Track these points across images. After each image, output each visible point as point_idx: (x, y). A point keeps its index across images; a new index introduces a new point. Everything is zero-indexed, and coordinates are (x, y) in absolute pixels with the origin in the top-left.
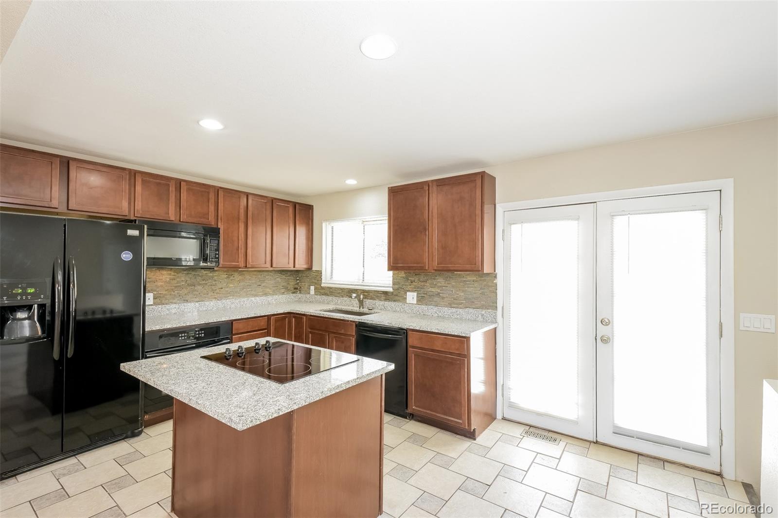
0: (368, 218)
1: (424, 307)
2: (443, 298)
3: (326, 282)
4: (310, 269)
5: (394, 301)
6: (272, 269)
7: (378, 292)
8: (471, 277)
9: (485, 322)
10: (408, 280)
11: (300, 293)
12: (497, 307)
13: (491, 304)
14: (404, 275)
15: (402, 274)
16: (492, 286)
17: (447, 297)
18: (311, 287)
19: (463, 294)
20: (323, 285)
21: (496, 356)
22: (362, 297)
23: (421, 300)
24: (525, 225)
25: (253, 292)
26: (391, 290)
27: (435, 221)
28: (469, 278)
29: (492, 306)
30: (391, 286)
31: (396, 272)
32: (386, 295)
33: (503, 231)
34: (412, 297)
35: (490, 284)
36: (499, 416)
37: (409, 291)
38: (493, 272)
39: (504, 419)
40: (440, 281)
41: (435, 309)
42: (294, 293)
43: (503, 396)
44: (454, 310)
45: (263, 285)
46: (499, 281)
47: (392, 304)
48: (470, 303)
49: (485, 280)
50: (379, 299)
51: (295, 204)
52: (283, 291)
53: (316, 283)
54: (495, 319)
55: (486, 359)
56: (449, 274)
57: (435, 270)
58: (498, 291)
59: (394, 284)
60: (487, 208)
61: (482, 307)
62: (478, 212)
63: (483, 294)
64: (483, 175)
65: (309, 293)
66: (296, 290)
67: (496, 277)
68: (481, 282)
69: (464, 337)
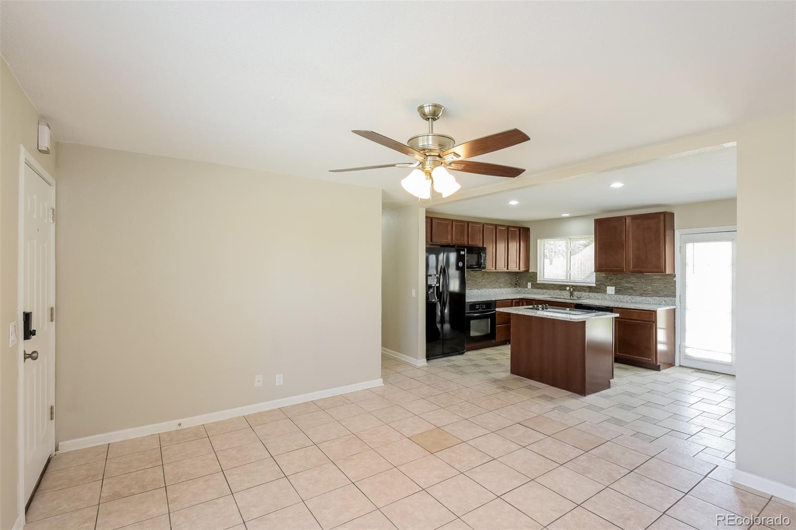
0: (573, 237)
1: (621, 297)
2: (635, 290)
3: (540, 280)
4: (527, 271)
5: (597, 293)
6: (508, 271)
7: (584, 286)
8: (657, 276)
9: (667, 304)
10: (608, 278)
11: (519, 287)
12: (675, 296)
13: (672, 294)
14: (605, 275)
15: (603, 274)
16: (672, 283)
17: (638, 290)
18: (529, 283)
19: (650, 288)
20: (538, 282)
21: (675, 327)
22: (572, 289)
23: (617, 292)
24: (696, 244)
25: (494, 286)
26: (594, 285)
27: (631, 242)
28: (655, 277)
29: (673, 295)
30: (595, 282)
31: (598, 273)
32: (590, 289)
33: (680, 247)
34: (611, 290)
35: (671, 281)
36: (677, 364)
37: (609, 286)
38: (673, 273)
39: (680, 366)
40: (634, 279)
41: (629, 297)
42: (515, 287)
43: (680, 352)
44: (644, 298)
45: (499, 281)
46: (678, 279)
47: (596, 295)
48: (656, 293)
49: (666, 279)
50: (585, 291)
51: (520, 228)
52: (509, 285)
53: (532, 281)
54: (675, 304)
55: (667, 329)
56: (640, 275)
57: (631, 272)
58: (676, 286)
59: (596, 281)
60: (668, 232)
61: (665, 296)
62: (662, 236)
63: (666, 287)
64: (664, 214)
65: (527, 288)
66: (516, 285)
67: (675, 276)
68: (664, 280)
69: (653, 311)
